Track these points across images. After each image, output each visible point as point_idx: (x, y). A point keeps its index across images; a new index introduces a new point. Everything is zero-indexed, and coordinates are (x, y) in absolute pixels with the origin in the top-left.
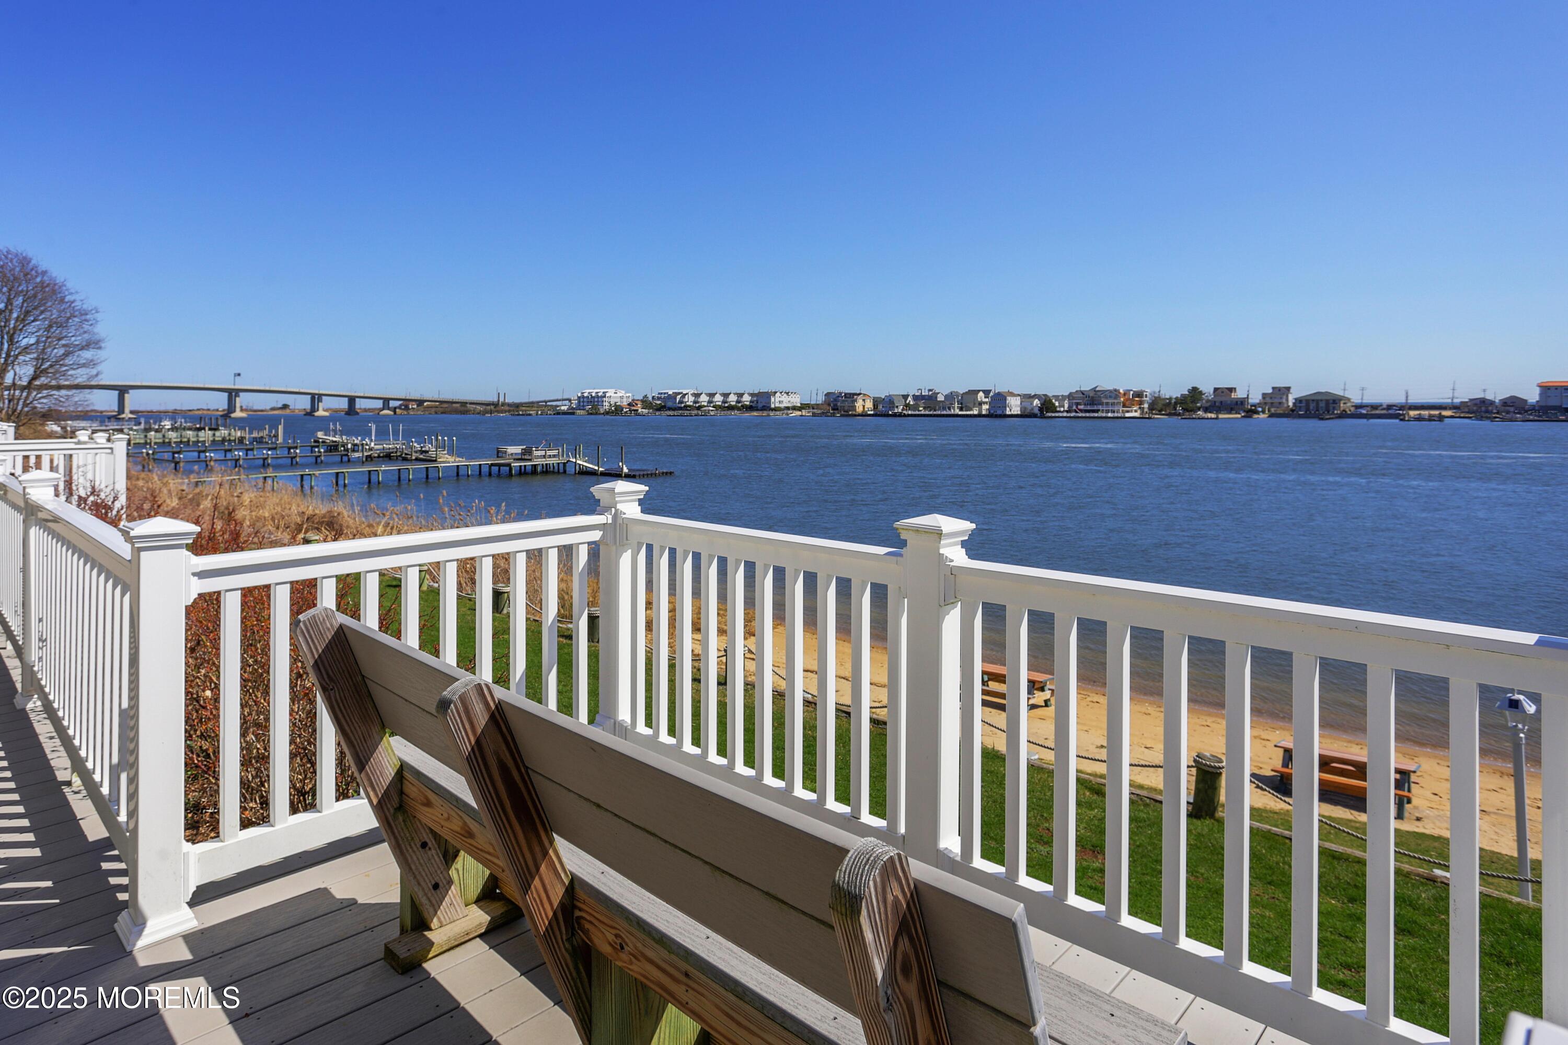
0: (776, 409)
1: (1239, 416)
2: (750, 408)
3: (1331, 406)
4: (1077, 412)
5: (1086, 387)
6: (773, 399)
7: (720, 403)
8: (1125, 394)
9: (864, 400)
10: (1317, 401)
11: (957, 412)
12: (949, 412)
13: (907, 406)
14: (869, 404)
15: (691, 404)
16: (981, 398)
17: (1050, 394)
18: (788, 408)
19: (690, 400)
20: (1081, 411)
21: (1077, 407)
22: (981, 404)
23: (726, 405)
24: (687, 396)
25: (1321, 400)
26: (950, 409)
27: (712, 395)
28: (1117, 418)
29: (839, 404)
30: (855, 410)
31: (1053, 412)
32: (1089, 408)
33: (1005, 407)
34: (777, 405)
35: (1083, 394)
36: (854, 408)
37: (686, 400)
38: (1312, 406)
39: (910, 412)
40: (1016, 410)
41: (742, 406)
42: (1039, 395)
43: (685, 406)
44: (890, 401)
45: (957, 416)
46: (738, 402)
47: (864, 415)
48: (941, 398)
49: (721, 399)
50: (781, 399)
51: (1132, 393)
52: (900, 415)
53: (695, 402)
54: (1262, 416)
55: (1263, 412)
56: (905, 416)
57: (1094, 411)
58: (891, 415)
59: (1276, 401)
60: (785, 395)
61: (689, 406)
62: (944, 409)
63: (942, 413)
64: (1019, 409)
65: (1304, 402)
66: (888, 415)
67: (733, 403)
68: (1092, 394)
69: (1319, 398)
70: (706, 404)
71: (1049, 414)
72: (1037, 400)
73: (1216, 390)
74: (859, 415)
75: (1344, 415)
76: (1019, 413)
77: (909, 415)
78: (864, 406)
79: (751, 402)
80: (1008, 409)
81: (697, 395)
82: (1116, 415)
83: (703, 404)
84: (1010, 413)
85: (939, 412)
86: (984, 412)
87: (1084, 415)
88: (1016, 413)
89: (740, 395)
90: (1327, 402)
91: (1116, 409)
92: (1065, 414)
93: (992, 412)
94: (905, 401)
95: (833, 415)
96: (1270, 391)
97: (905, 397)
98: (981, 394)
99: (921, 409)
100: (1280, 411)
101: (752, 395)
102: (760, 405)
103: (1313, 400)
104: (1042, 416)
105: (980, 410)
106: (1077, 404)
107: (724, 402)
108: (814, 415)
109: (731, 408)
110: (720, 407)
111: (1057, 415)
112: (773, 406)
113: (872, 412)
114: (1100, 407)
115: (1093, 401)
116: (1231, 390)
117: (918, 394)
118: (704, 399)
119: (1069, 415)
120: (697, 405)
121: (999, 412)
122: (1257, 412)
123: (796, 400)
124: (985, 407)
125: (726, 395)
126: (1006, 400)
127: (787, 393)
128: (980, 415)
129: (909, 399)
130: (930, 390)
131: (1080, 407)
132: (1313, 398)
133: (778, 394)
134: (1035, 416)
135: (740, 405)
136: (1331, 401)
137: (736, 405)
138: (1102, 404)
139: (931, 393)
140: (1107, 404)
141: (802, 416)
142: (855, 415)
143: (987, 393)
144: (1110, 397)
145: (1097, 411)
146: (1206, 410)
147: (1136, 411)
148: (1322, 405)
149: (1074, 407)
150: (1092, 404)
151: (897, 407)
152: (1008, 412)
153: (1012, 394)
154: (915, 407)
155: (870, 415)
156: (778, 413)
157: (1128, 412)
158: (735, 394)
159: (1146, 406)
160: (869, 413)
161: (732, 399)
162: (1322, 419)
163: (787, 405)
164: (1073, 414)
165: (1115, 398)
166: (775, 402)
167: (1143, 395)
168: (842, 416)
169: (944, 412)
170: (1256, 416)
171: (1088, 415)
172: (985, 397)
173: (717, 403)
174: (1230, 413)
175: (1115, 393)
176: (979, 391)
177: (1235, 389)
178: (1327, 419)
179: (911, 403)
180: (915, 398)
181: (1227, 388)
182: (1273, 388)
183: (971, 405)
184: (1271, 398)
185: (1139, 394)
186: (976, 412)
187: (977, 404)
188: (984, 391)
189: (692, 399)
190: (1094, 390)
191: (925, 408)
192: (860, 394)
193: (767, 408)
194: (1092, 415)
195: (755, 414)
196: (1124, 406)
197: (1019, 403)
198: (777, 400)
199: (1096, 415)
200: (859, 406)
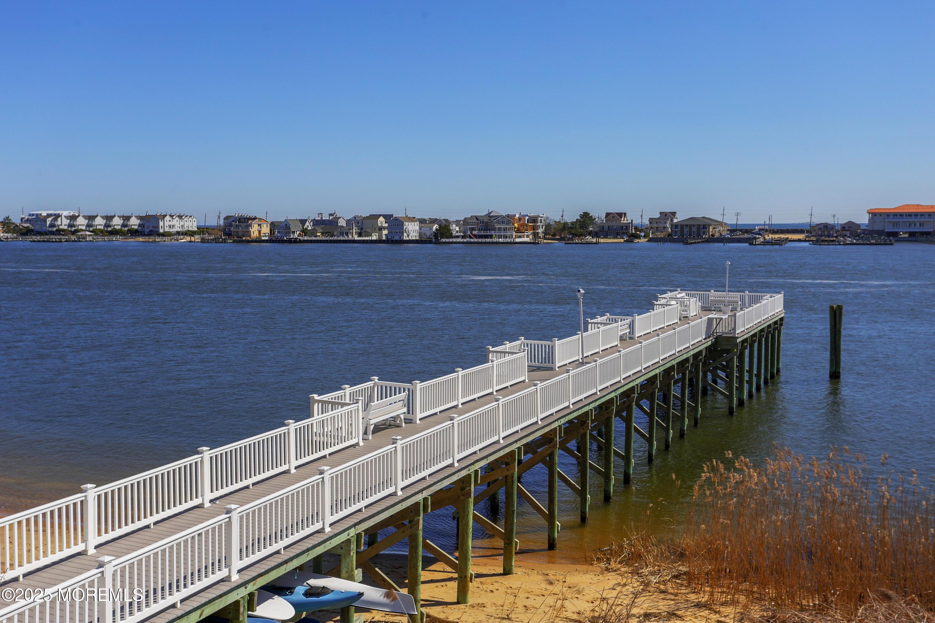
0: (164, 235)
1: (622, 240)
2: (134, 233)
3: (702, 231)
4: (471, 238)
5: (482, 212)
6: (161, 224)
7: (102, 227)
8: (520, 219)
9: (259, 225)
10: (690, 226)
11: (356, 238)
12: (346, 238)
13: (305, 232)
14: (266, 229)
15: (66, 227)
16: (381, 223)
17: (451, 219)
18: (178, 233)
19: (63, 223)
20: (476, 236)
21: (471, 233)
22: (381, 229)
23: (110, 229)
24: (59, 219)
25: (694, 225)
26: (347, 235)
27: (91, 218)
28: (507, 243)
29: (232, 229)
30: (250, 236)
31: (447, 238)
32: (482, 233)
33: (403, 233)
34: (167, 229)
35: (478, 219)
36: (248, 233)
37: (59, 222)
38: (686, 230)
39: (306, 238)
40: (414, 236)
41: (128, 230)
42: (440, 220)
43: (57, 230)
44: (286, 227)
45: (354, 242)
46: (124, 225)
47: (259, 241)
48: (342, 223)
49: (103, 222)
50: (171, 223)
51: (527, 218)
52: (296, 241)
53: (70, 226)
54: (643, 240)
55: (645, 237)
56: (300, 241)
57: (486, 237)
58: (285, 241)
59: (661, 225)
60: (177, 219)
61: (63, 230)
62: (342, 234)
63: (339, 239)
64: (418, 234)
65: (679, 227)
66: (283, 241)
67: (118, 227)
68: (485, 220)
69: (692, 223)
70: (84, 228)
71: (444, 240)
72: (436, 225)
73: (608, 215)
74: (252, 241)
75: (712, 240)
76: (417, 238)
77: (305, 241)
78: (260, 232)
79: (140, 225)
80: (405, 234)
81: (73, 218)
82: (508, 240)
83: (80, 227)
84: (407, 239)
85: (335, 238)
86: (384, 238)
87: (476, 240)
88: (414, 238)
89: (127, 218)
90: (699, 226)
91: (508, 234)
92: (460, 240)
93: (390, 237)
94: (303, 227)
95: (224, 241)
96: (658, 216)
97: (303, 222)
98: (381, 219)
99: (318, 234)
100: (660, 235)
101: (140, 218)
102: (147, 230)
103: (687, 225)
104: (437, 242)
105: (380, 235)
106: (472, 229)
107: (106, 226)
108: (203, 241)
109: (115, 232)
110: (101, 231)
111: (451, 240)
112: (161, 231)
113: (267, 238)
114: (493, 233)
115: (487, 227)
116: (620, 215)
117: (319, 219)
118: (81, 222)
119: (465, 240)
120: (73, 229)
121: (397, 238)
122: (639, 237)
123: (191, 225)
124: (385, 232)
125: (109, 218)
126: (403, 225)
127: (180, 217)
128: (379, 241)
129: (307, 224)
130: (331, 215)
131: (474, 232)
132: (687, 223)
133: (168, 218)
134: (430, 242)
135: (126, 229)
136: (702, 226)
137: (121, 230)
138: (494, 229)
139: (331, 217)
140: (500, 229)
141: (191, 242)
142: (248, 242)
143: (387, 217)
144: (503, 222)
145: (491, 237)
146: (596, 235)
147: (528, 236)
148: (694, 229)
149: (469, 233)
150: (486, 229)
151: (294, 232)
152: (405, 238)
153: (412, 219)
154: (313, 233)
155: (264, 241)
156: (166, 239)
157: (520, 237)
158: (119, 217)
159: (540, 230)
160: (263, 238)
161: (117, 222)
162: (687, 243)
163: (179, 230)
164: (468, 240)
165: (508, 224)
166: (165, 225)
167: (537, 220)
168: (235, 242)
169: (341, 238)
170: (636, 241)
171: (480, 240)
172: (386, 222)
173: (98, 227)
174: (616, 238)
175: (509, 219)
176: (380, 215)
177: (625, 214)
178: (692, 243)
179: (310, 228)
180: (316, 223)
181: (617, 213)
182: (661, 213)
183: (369, 230)
184: (657, 223)
185: (534, 220)
186: (374, 238)
187: (377, 229)
188: (385, 216)
189: (66, 222)
190: (489, 215)
191: (323, 234)
192: (255, 218)
193: (154, 232)
194: (484, 240)
195: (141, 239)
196: (518, 231)
197: (417, 228)
198: (167, 224)
199: (488, 240)
200: (254, 231)
